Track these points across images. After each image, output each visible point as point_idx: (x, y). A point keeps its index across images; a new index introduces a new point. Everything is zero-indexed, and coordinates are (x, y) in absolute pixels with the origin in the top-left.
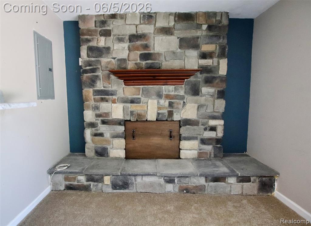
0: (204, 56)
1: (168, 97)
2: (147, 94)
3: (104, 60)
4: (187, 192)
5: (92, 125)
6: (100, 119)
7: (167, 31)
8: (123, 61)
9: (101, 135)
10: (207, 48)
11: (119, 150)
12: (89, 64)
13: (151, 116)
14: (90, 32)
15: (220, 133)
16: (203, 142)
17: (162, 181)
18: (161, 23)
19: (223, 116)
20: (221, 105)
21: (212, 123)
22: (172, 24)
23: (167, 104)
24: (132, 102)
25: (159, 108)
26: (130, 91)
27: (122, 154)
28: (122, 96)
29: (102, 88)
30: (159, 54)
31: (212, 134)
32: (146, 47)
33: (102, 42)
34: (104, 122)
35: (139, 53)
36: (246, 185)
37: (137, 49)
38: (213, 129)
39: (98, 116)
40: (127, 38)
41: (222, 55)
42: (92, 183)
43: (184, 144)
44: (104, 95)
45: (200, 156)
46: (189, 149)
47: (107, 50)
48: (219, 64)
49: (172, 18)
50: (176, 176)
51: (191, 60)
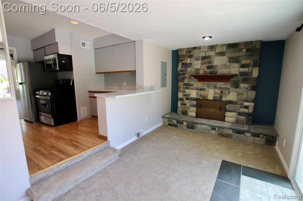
0: (243, 66)
1: (220, 88)
2: (209, 87)
3: (189, 69)
4: (222, 136)
5: (181, 99)
6: (185, 97)
7: (222, 54)
8: (198, 69)
9: (185, 104)
10: (244, 62)
11: (193, 113)
12: (182, 71)
13: (210, 97)
14: (183, 56)
15: (251, 110)
16: (240, 114)
17: (210, 128)
18: (218, 50)
19: (254, 101)
20: (252, 94)
21: (246, 104)
22: (225, 50)
23: (219, 91)
24: (201, 90)
25: (215, 94)
26: (199, 85)
27: (194, 114)
28: (197, 87)
29: (187, 82)
30: (216, 66)
31: (246, 110)
32: (210, 62)
33: (188, 61)
34: (187, 99)
35: (206, 65)
36: (257, 139)
37: (205, 63)
38: (247, 107)
39: (184, 95)
40: (201, 58)
41: (255, 65)
42: (179, 124)
43: (228, 114)
44: (188, 86)
45: (237, 122)
46: (230, 117)
47: (191, 64)
48: (252, 71)
49: (225, 47)
50: (216, 127)
51: (235, 69)
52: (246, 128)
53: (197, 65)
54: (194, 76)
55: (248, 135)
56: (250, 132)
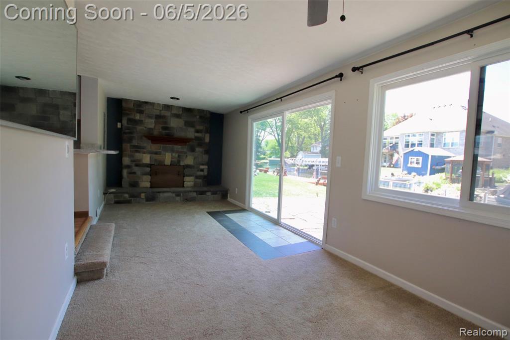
0: (197, 131)
2: (165, 150)
3: (139, 128)
4: (187, 201)
5: (128, 167)
6: (134, 163)
7: (177, 116)
8: (151, 129)
9: (134, 173)
10: (198, 127)
11: (146, 183)
12: (128, 128)
13: (168, 162)
14: (129, 109)
15: (206, 173)
16: (197, 177)
17: (174, 195)
18: (174, 111)
19: (207, 164)
20: (206, 158)
21: (202, 167)
22: (181, 113)
23: (177, 155)
24: (156, 153)
25: (172, 158)
26: (155, 147)
27: (148, 185)
28: (150, 150)
29: (137, 144)
30: (173, 128)
31: (202, 173)
32: (166, 123)
33: (138, 117)
34: (137, 165)
35: (161, 126)
37: (160, 123)
38: (202, 170)
39: (132, 161)
40: (154, 116)
41: (206, 132)
42: (133, 199)
43: (187, 179)
44: (138, 149)
45: (195, 185)
46: (189, 182)
47: (140, 122)
48: (205, 136)
49: (181, 109)
50: (181, 192)
51: (191, 133)
52: (205, 189)
53: (150, 123)
54: (146, 137)
55: (209, 194)
56: (210, 191)
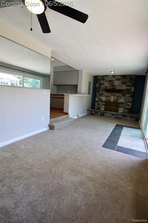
0: (128, 86)
1: (117, 96)
2: (112, 95)
3: (102, 86)
4: (117, 118)
5: (97, 102)
7: (118, 80)
8: (107, 86)
9: (99, 104)
10: (128, 84)
12: (98, 87)
13: (112, 100)
14: (100, 79)
15: (130, 107)
16: (125, 109)
17: (111, 115)
18: (117, 78)
19: (131, 102)
20: (131, 99)
21: (128, 104)
22: (120, 78)
23: (116, 98)
24: (108, 97)
25: (114, 99)
26: (107, 94)
27: (103, 109)
28: (105, 95)
29: (101, 93)
30: (116, 85)
31: (128, 107)
32: (113, 83)
33: (102, 82)
34: (100, 101)
35: (111, 85)
36: (132, 119)
37: (111, 84)
38: (128, 105)
39: (99, 99)
40: (108, 81)
41: (133, 86)
42: (96, 114)
44: (101, 95)
45: (124, 112)
46: (121, 110)
47: (103, 84)
48: (131, 88)
49: (120, 76)
50: (114, 114)
51: (124, 87)
52: (127, 114)
53: (106, 84)
54: (105, 90)
55: (128, 117)
56: (129, 116)
